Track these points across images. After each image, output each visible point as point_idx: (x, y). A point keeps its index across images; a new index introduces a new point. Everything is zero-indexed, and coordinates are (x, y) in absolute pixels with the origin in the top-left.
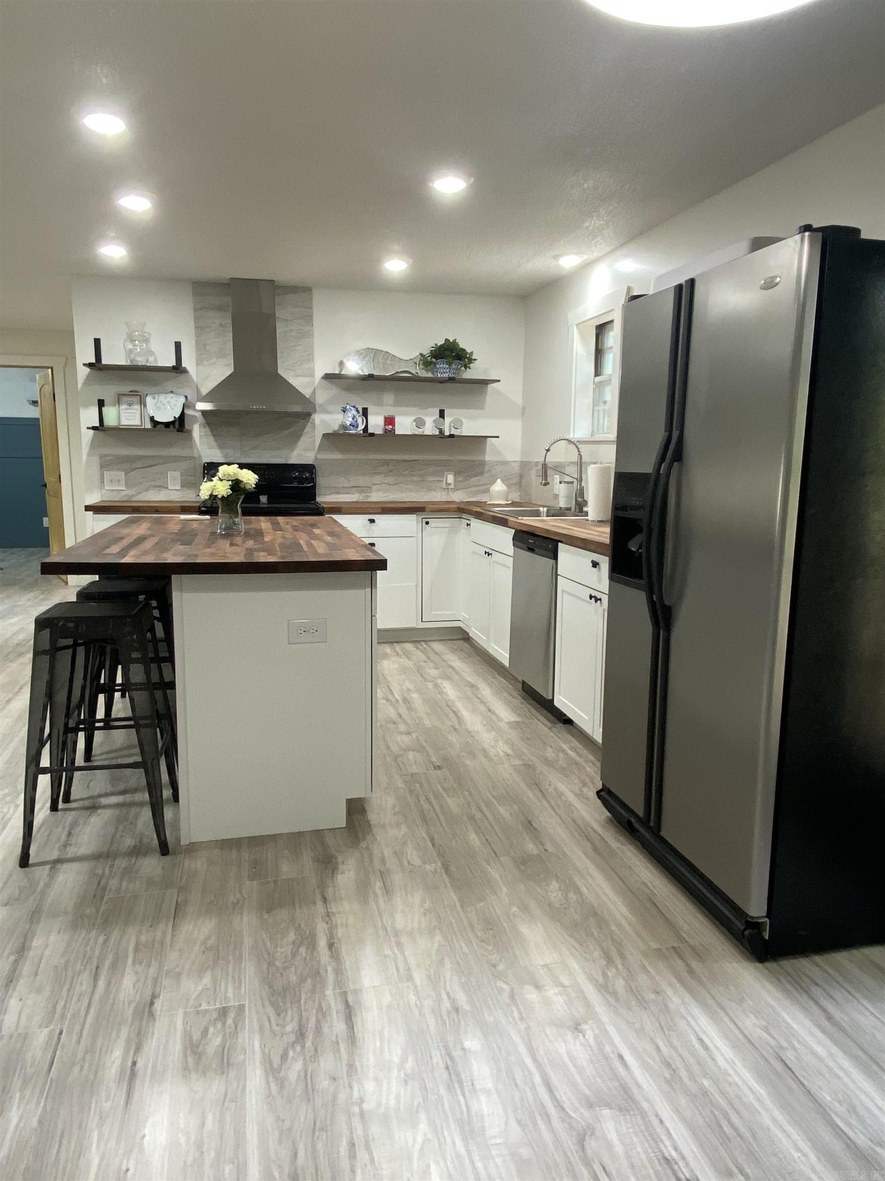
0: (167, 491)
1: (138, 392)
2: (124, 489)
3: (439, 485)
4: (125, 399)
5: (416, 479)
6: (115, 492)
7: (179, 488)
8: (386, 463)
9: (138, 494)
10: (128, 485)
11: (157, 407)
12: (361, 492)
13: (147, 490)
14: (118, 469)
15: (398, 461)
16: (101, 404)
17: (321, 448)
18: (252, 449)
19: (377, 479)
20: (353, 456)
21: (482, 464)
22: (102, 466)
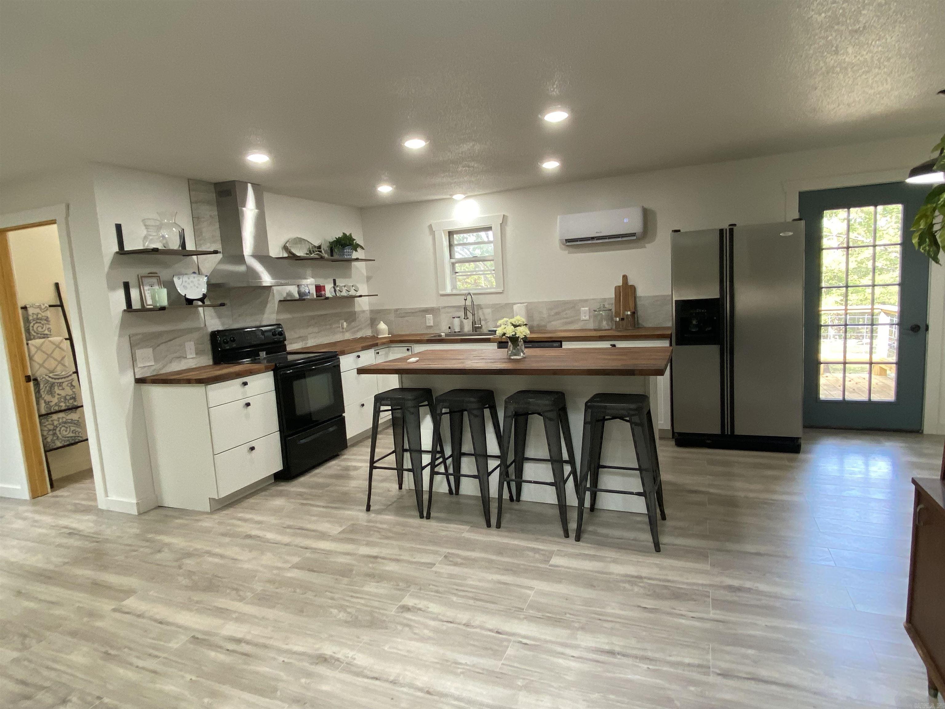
0: (186, 361)
1: (157, 273)
2: (153, 364)
3: (338, 329)
4: (146, 281)
5: (328, 327)
6: (146, 369)
7: (194, 356)
8: (313, 318)
9: (164, 367)
10: (156, 360)
11: (184, 286)
12: (303, 341)
13: (171, 362)
14: (146, 347)
15: (319, 316)
16: (127, 287)
17: (278, 312)
18: (239, 316)
19: (310, 330)
20: (296, 315)
21: (355, 313)
22: (132, 346)
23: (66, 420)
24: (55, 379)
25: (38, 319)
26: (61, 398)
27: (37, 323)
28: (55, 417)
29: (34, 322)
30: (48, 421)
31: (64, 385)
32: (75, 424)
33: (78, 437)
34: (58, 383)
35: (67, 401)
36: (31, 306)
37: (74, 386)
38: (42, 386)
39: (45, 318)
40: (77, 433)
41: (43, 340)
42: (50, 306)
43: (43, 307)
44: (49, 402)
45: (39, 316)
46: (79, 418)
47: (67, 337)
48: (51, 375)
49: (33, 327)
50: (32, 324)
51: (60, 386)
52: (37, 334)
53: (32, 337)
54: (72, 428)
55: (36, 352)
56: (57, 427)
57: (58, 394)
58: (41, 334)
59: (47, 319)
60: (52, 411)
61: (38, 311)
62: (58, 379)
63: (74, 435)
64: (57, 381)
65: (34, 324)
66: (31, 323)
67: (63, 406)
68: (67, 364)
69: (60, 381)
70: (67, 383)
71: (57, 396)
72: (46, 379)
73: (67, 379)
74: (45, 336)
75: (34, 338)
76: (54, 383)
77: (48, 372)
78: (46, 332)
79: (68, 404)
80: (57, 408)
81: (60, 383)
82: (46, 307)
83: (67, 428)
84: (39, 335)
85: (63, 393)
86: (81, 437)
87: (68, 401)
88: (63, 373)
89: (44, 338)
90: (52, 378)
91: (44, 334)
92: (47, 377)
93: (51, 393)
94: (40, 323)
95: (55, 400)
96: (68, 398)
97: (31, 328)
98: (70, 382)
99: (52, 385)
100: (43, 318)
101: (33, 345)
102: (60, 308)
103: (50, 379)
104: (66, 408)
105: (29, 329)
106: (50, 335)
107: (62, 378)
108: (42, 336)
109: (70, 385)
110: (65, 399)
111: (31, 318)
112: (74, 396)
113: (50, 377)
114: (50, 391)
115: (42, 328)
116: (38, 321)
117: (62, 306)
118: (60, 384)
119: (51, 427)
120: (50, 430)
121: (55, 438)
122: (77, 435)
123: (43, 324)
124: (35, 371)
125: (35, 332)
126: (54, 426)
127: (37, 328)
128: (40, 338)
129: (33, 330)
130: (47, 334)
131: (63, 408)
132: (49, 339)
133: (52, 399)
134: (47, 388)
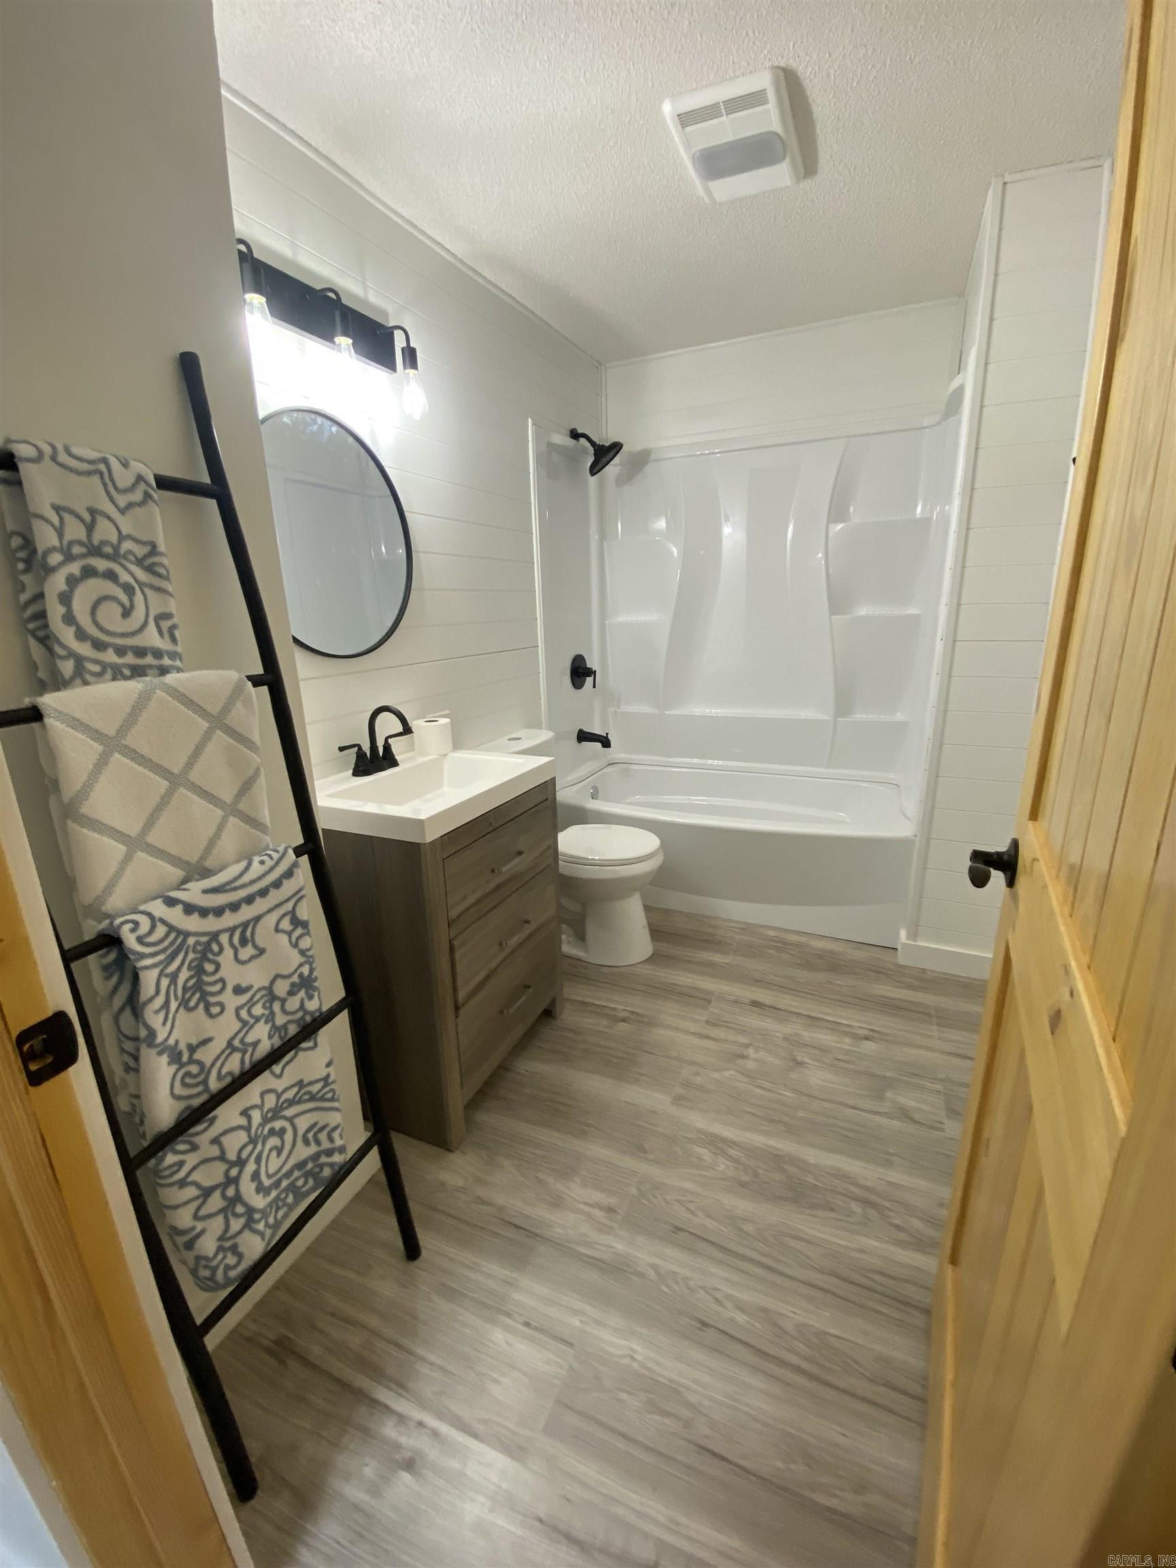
23: (279, 1097)
24: (219, 912)
25: (95, 551)
26: (251, 1003)
27: (89, 572)
28: (228, 1114)
29: (75, 568)
30: (194, 1148)
31: (263, 933)
32: (313, 1098)
33: (329, 1153)
34: (232, 930)
35: (276, 1006)
36: (39, 458)
37: (305, 925)
38: (149, 979)
39: (140, 551)
40: (323, 1136)
41: (135, 686)
42: (164, 483)
43: (124, 478)
44: (192, 1049)
45: (105, 531)
46: (328, 1065)
47: (259, 670)
48: (194, 893)
49: (65, 599)
50: (57, 582)
51: (244, 942)
52: (99, 646)
53: (67, 668)
54: (303, 1123)
55: (102, 763)
56: (241, 1163)
57: (238, 990)
58: (121, 651)
59: (149, 561)
60: (214, 1085)
61: (89, 493)
62: (234, 907)
63: (313, 1149)
64: (229, 920)
65: (72, 581)
66: (50, 570)
67: (263, 1038)
68: (265, 816)
69: (246, 913)
70: (272, 919)
71: (231, 1000)
72: (171, 928)
73: (274, 897)
74: (149, 660)
75: (81, 675)
76: (215, 936)
77: (177, 873)
78: (152, 638)
79: (280, 1020)
80: (234, 1065)
81: (245, 925)
82: (140, 478)
83: (282, 1132)
84: (110, 656)
85: (256, 976)
86: (342, 1150)
87: (283, 1001)
88: (256, 869)
89: (138, 672)
90: (204, 912)
91: (140, 652)
92: (175, 916)
93: (204, 996)
94: (111, 576)
95: (224, 1028)
96: (281, 988)
97: (56, 612)
98: (289, 906)
99: (207, 949)
100: (127, 545)
101: (77, 724)
102: (212, 504)
103: (193, 923)
104: (277, 1042)
105: (42, 615)
106: (174, 655)
107: (249, 900)
108: (130, 659)
109: (286, 924)
110: (271, 997)
111: (46, 537)
112: (305, 970)
113: (189, 909)
114: (199, 987)
115: (127, 613)
116: (101, 564)
117: (218, 490)
118: (245, 934)
119: (211, 1175)
120: (207, 1193)
121: (236, 1225)
122: (326, 1145)
123: (129, 590)
124: (102, 884)
125: (81, 635)
126: (232, 1164)
127: (93, 612)
128: (117, 674)
129: (69, 619)
130: (158, 654)
131: (265, 1047)
132: (170, 678)
133: (210, 1027)
134: (184, 975)
